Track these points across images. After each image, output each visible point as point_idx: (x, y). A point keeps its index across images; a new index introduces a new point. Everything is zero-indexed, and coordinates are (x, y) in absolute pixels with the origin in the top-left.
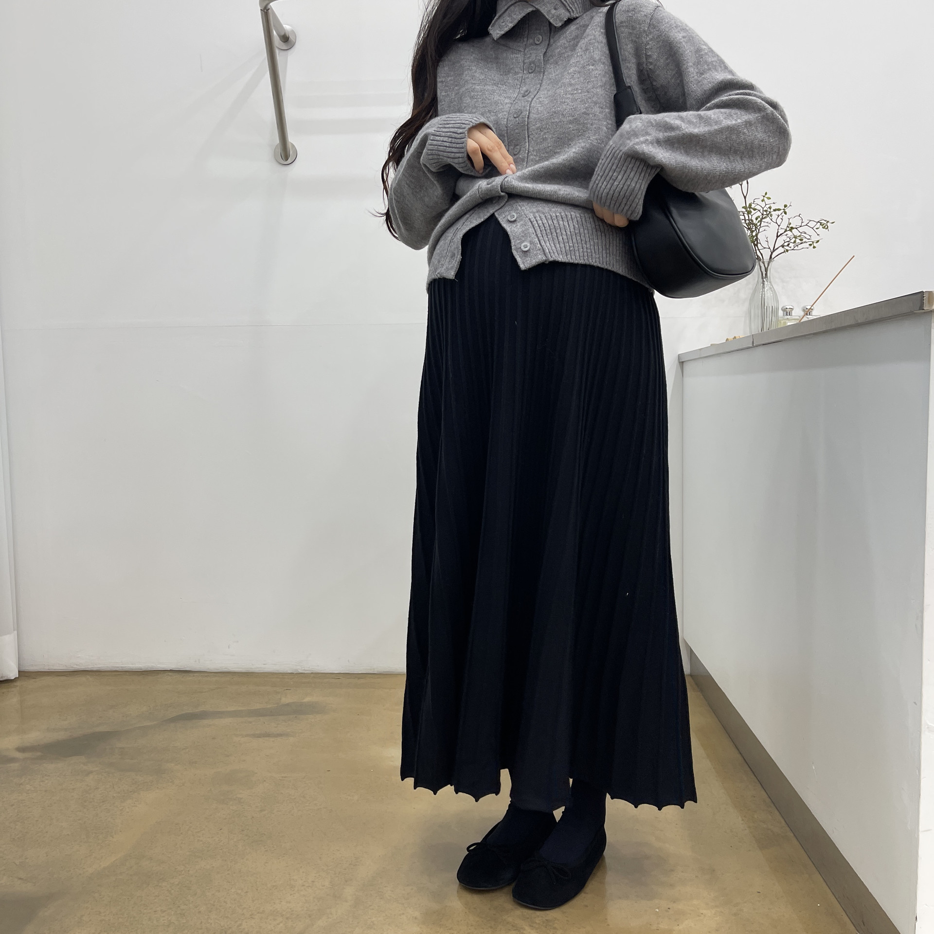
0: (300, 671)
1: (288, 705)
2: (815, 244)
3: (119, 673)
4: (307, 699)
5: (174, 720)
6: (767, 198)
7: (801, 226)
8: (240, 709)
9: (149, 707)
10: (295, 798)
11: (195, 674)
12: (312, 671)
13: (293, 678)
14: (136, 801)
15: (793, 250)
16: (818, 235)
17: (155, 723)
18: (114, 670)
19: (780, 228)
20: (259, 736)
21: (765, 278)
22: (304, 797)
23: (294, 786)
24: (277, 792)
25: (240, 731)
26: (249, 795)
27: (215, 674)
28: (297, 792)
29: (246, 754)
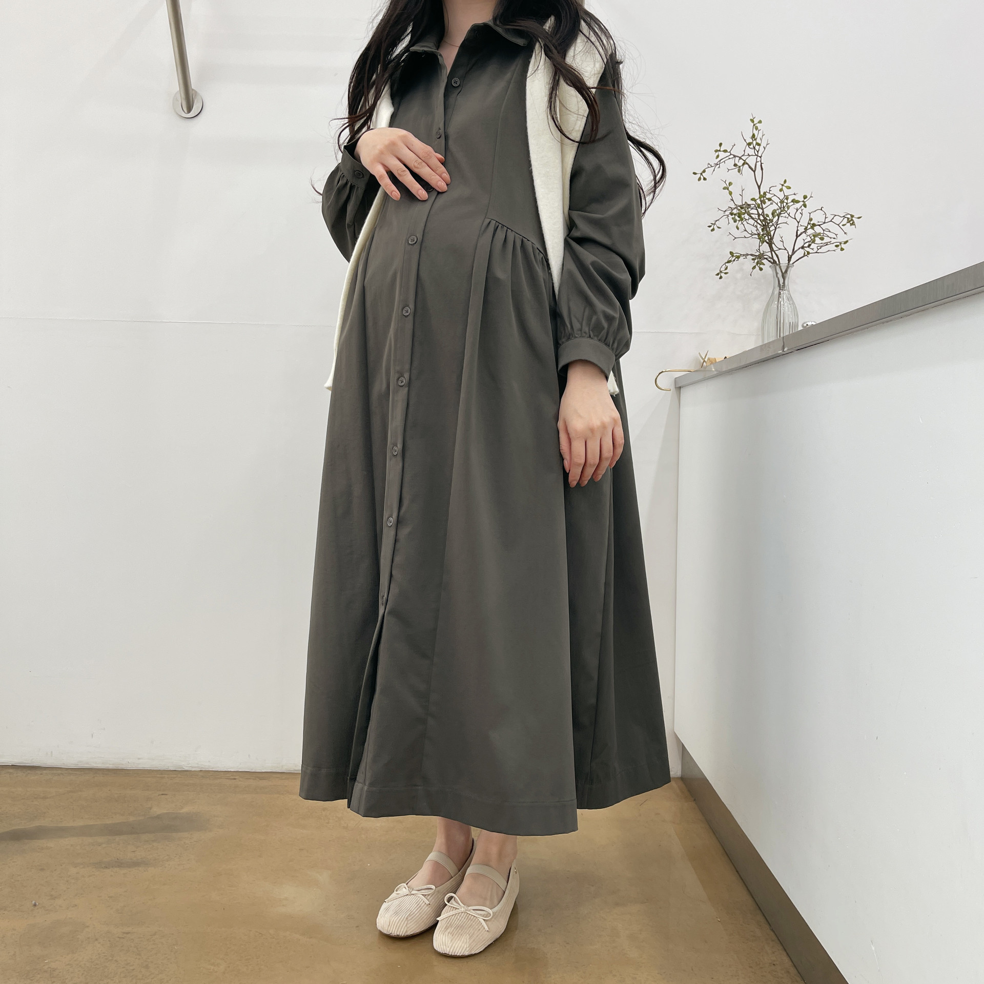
0: (186, 769)
1: (158, 817)
2: (843, 246)
4: (185, 810)
6: (786, 187)
7: (824, 223)
8: (92, 823)
11: (45, 771)
12: (202, 768)
13: (174, 778)
15: (816, 252)
16: (845, 233)
19: (799, 225)
20: (107, 866)
21: (781, 286)
22: (147, 967)
23: (137, 948)
24: (110, 958)
25: (82, 858)
26: (68, 965)
27: (71, 772)
28: (139, 959)
29: (82, 894)
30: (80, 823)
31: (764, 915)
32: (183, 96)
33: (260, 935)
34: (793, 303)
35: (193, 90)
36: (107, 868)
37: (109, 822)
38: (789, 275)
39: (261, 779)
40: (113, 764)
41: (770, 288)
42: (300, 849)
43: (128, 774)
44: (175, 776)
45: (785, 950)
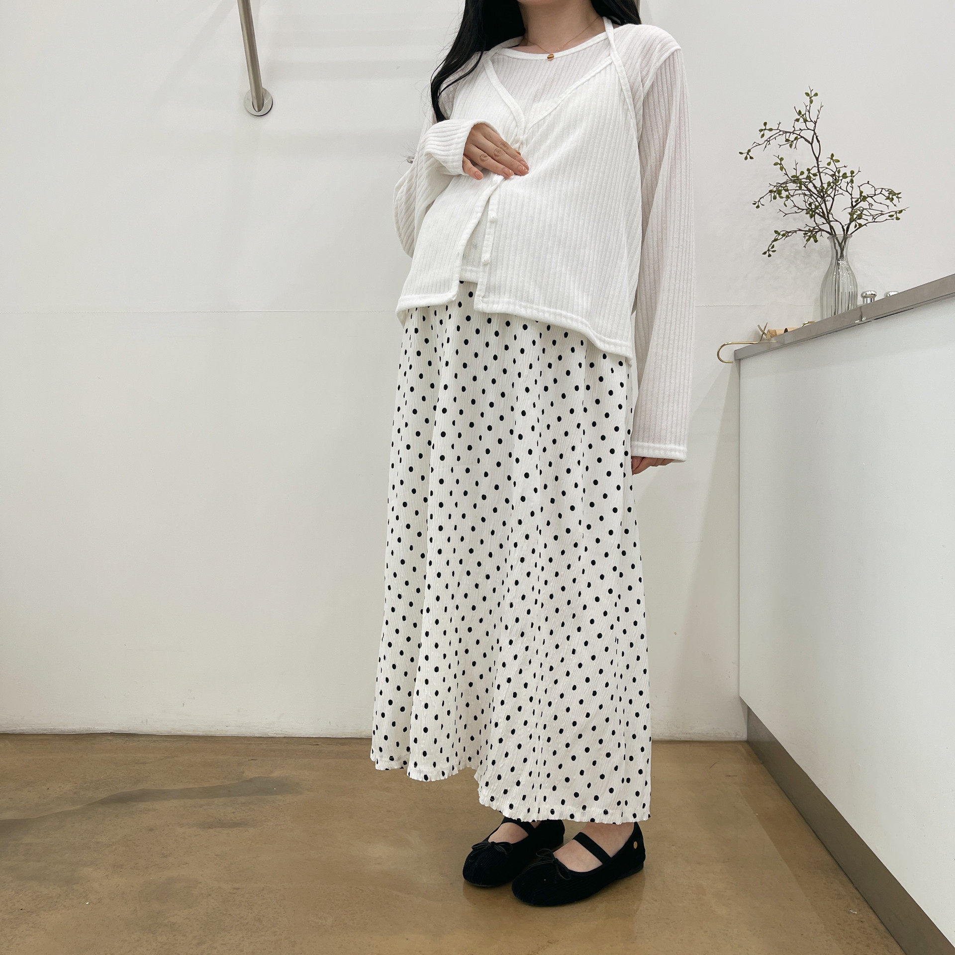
0: (272, 735)
1: (251, 780)
3: (45, 737)
4: (276, 774)
5: (105, 802)
8: (191, 786)
9: (76, 783)
10: (248, 923)
11: (141, 739)
12: (285, 735)
13: (261, 744)
14: (32, 927)
15: (874, 222)
17: (79, 807)
18: (42, 732)
20: (210, 826)
21: (841, 256)
22: (260, 921)
23: (248, 903)
24: (225, 912)
25: (186, 819)
26: (187, 918)
27: (165, 739)
28: (251, 913)
29: (191, 852)
30: (179, 786)
31: (846, 874)
32: (254, 95)
33: (361, 891)
34: (852, 273)
35: (263, 88)
36: (210, 828)
37: (205, 786)
38: (848, 245)
39: (343, 744)
40: (203, 732)
41: (829, 259)
42: (387, 811)
43: (217, 740)
44: (261, 742)
45: (871, 908)
